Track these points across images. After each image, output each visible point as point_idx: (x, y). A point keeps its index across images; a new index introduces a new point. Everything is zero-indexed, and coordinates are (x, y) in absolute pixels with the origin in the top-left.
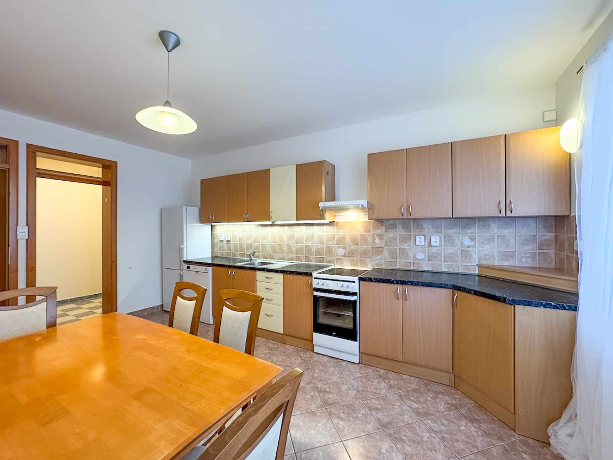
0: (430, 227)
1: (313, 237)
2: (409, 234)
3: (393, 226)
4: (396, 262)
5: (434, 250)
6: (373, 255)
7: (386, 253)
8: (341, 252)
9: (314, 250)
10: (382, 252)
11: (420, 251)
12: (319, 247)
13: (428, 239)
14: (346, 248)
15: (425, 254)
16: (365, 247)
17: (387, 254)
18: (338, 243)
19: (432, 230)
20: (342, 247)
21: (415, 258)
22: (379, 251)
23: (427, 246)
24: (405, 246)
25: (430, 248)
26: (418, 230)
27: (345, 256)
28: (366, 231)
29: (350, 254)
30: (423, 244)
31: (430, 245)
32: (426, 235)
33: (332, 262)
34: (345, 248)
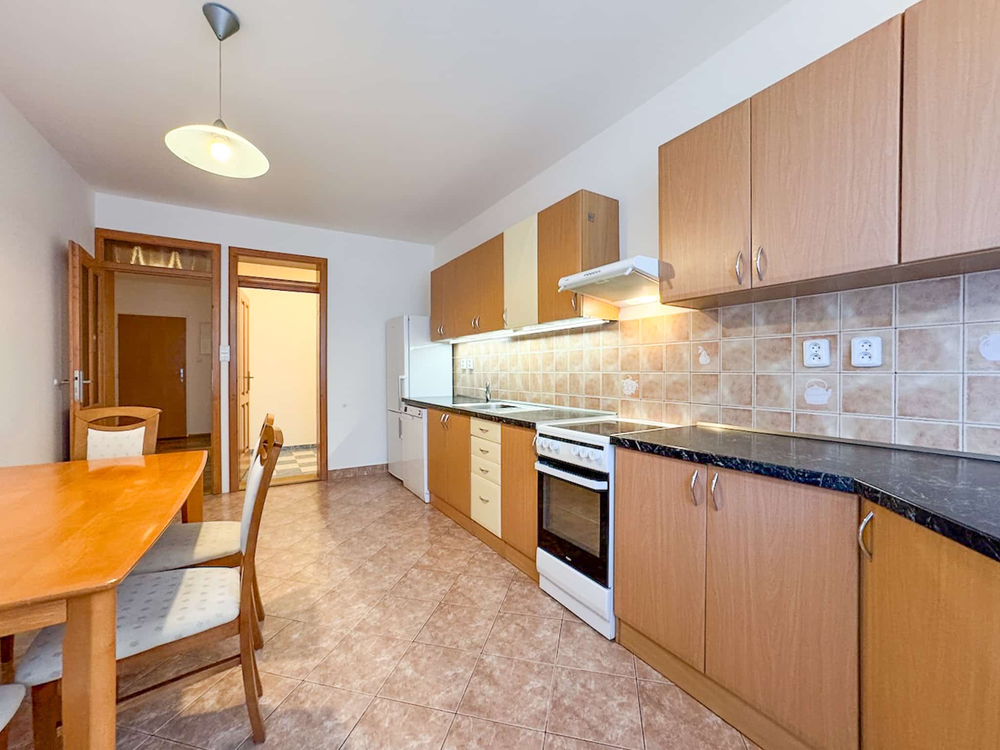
0: (850, 312)
1: (582, 358)
2: (785, 336)
3: (744, 318)
4: (750, 411)
5: (864, 379)
6: (694, 394)
7: (724, 389)
8: (630, 386)
9: (583, 384)
10: (716, 385)
11: (817, 383)
12: (591, 377)
13: (841, 347)
14: (638, 379)
15: (834, 391)
16: (676, 376)
17: (726, 392)
18: (624, 368)
19: (855, 320)
20: (631, 375)
21: (801, 402)
22: (708, 382)
23: (839, 366)
24: (773, 369)
25: (851, 373)
26: (812, 324)
27: (636, 395)
28: (680, 338)
29: (646, 392)
30: (825, 360)
31: (848, 365)
32: (835, 336)
33: (614, 408)
34: (636, 378)
